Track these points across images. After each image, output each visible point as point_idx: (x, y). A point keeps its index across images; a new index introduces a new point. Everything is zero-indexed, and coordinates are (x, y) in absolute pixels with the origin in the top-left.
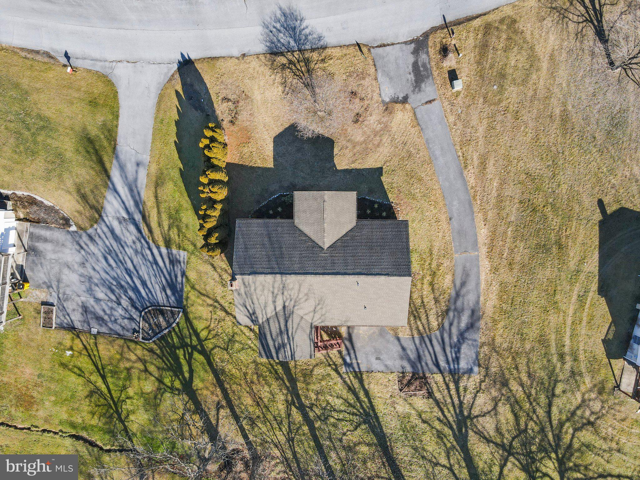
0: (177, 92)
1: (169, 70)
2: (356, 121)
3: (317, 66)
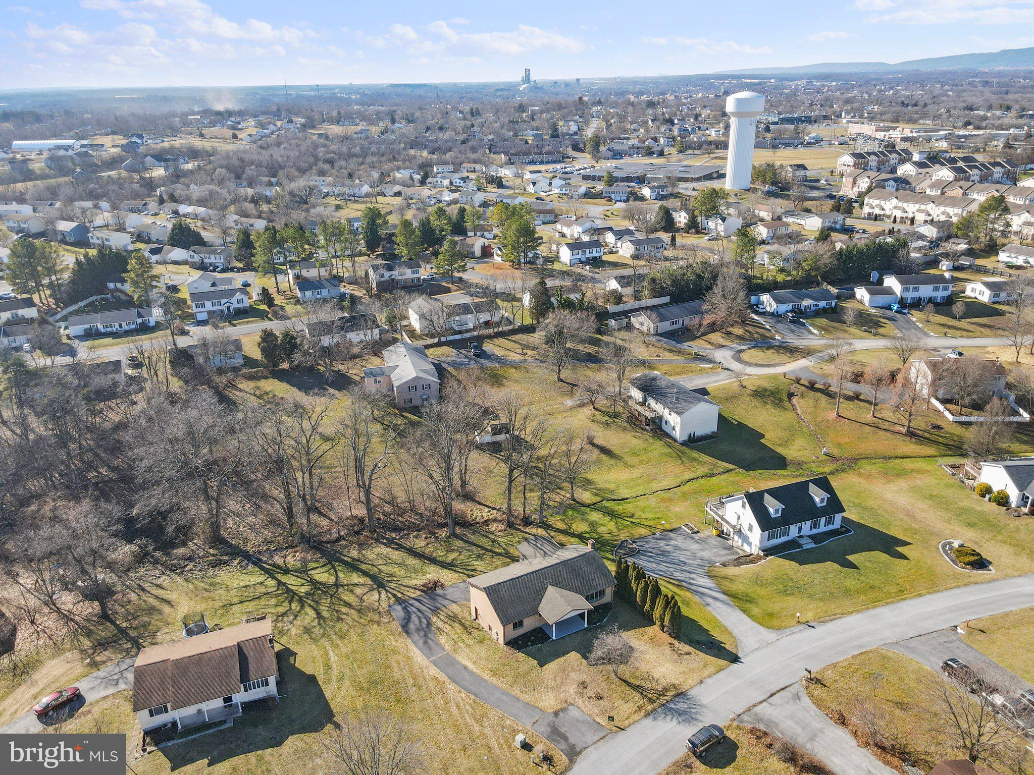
0: (723, 643)
1: (743, 651)
2: (582, 683)
3: (642, 702)
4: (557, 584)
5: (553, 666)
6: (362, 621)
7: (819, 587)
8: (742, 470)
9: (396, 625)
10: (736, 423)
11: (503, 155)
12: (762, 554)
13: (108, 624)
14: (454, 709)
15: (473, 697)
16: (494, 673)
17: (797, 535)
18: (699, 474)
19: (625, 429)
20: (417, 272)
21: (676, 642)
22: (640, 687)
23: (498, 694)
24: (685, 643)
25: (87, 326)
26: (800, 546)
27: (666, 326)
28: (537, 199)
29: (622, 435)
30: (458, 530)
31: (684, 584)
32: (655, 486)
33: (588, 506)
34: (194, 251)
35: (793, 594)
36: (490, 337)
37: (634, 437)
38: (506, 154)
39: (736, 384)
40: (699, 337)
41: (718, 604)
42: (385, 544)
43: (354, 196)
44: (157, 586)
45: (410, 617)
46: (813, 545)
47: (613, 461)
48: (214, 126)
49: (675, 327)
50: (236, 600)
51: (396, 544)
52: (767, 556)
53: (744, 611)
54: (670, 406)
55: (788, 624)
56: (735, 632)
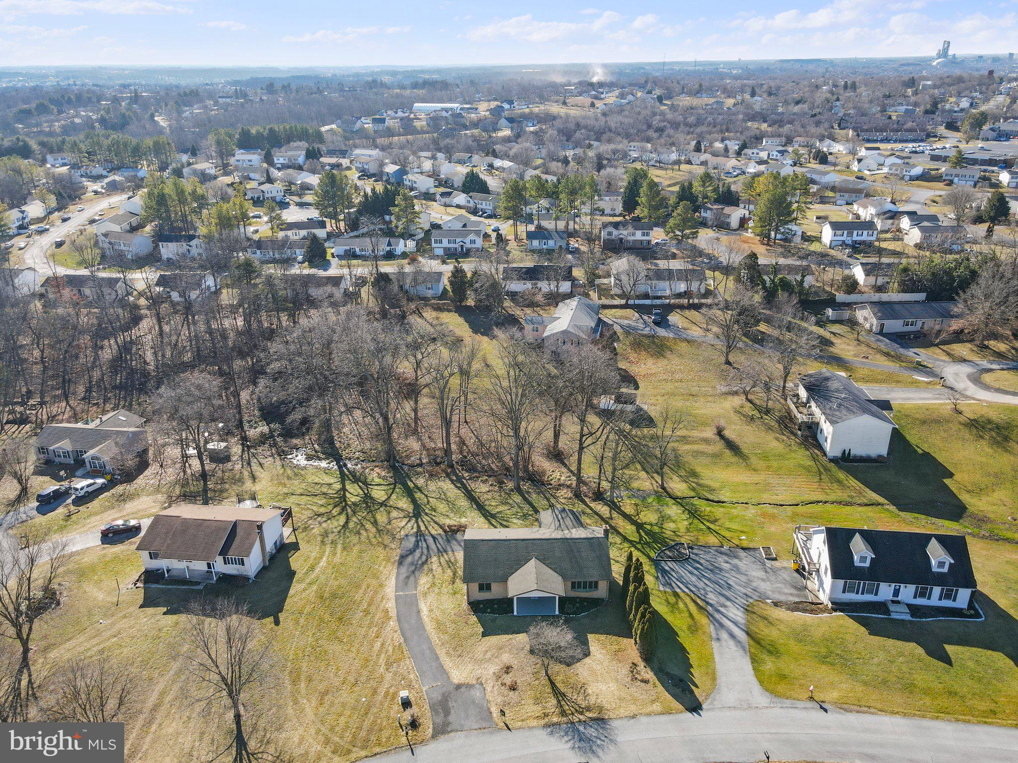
0: (697, 686)
1: (712, 704)
2: (508, 668)
3: (552, 710)
4: (543, 560)
5: (494, 640)
6: (373, 540)
7: (874, 668)
8: (892, 508)
9: (396, 556)
10: (920, 451)
11: (851, 132)
12: (830, 605)
13: (202, 482)
14: (378, 645)
15: (402, 640)
16: (440, 626)
17: (891, 597)
18: (832, 497)
19: (770, 428)
20: (648, 234)
21: (641, 664)
22: (563, 695)
23: (425, 647)
24: (652, 669)
25: (348, 248)
26: (887, 612)
27: (895, 325)
28: (858, 178)
29: (763, 434)
30: (525, 486)
31: (709, 608)
32: (766, 497)
33: (674, 498)
34: (471, 197)
35: (833, 664)
36: (682, 307)
37: (777, 439)
38: (855, 129)
39: (949, 407)
40: (937, 345)
41: (731, 643)
42: (452, 481)
43: (660, 162)
44: (260, 464)
45: (415, 551)
46: (908, 617)
47: (734, 459)
48: (581, 95)
49: (909, 328)
50: (298, 492)
51: (462, 483)
52: (835, 610)
53: (754, 660)
54: (828, 412)
55: (795, 696)
56: (722, 680)
